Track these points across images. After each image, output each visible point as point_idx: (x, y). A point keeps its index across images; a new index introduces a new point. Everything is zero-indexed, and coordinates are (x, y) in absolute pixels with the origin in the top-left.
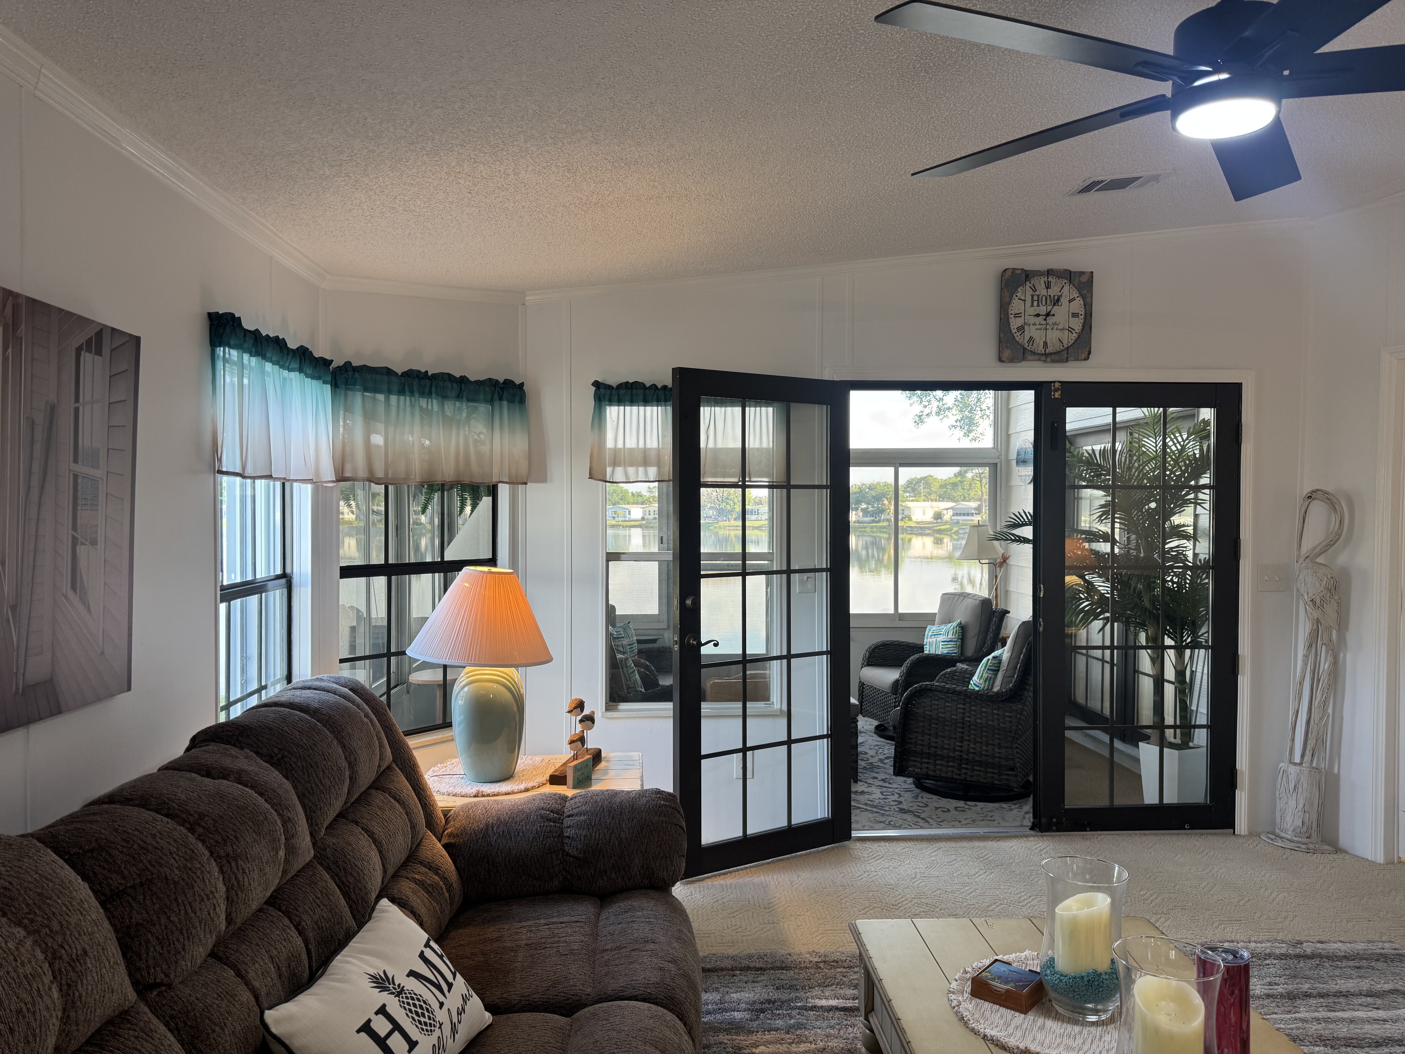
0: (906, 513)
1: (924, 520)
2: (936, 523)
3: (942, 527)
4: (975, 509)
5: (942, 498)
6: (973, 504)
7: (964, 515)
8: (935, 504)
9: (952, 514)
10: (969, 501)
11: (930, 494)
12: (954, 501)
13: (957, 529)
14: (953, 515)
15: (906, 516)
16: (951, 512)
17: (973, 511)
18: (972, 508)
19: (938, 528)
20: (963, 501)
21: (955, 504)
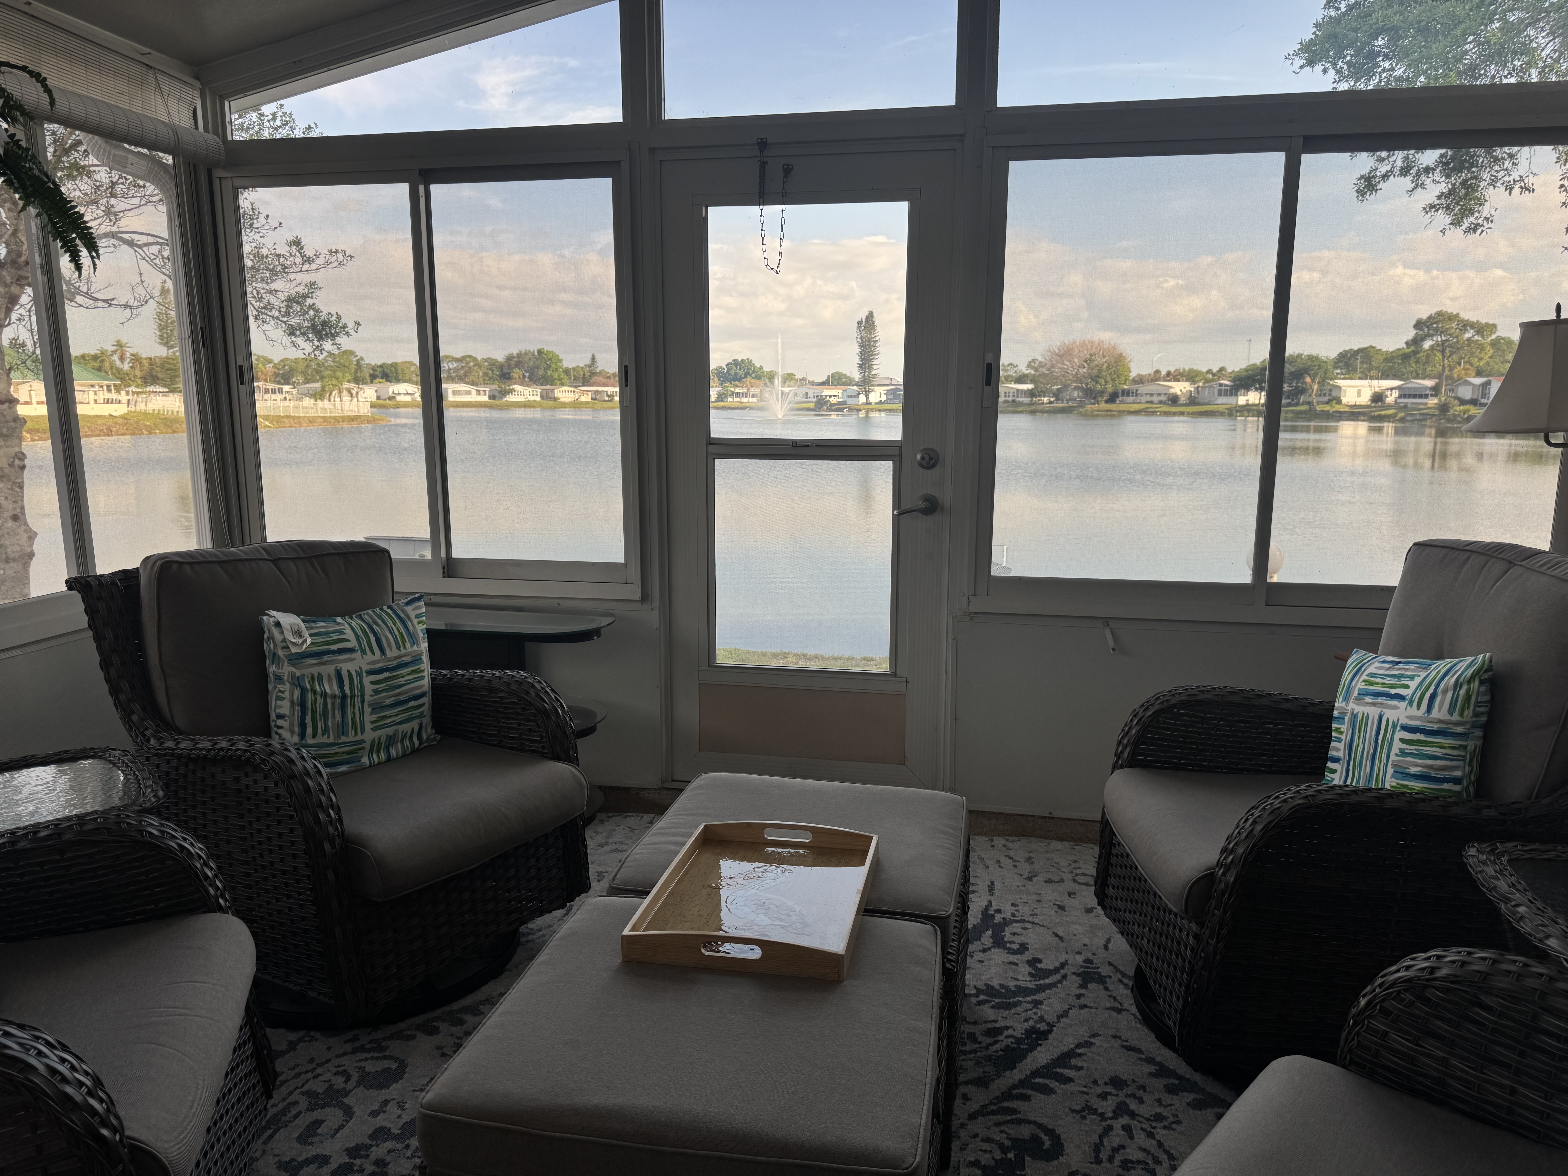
0: (1334, 394)
1: (1358, 403)
2: (1375, 407)
3: (1383, 413)
4: (1432, 389)
5: (1385, 376)
6: (1429, 383)
7: (1415, 396)
8: (1376, 383)
9: (1397, 395)
10: (1424, 378)
11: (1369, 370)
12: (1402, 380)
13: (1403, 414)
14: (1400, 397)
15: (1334, 399)
16: (1396, 394)
17: (1428, 392)
18: (1427, 388)
19: (1376, 413)
20: (1414, 378)
21: (1402, 383)
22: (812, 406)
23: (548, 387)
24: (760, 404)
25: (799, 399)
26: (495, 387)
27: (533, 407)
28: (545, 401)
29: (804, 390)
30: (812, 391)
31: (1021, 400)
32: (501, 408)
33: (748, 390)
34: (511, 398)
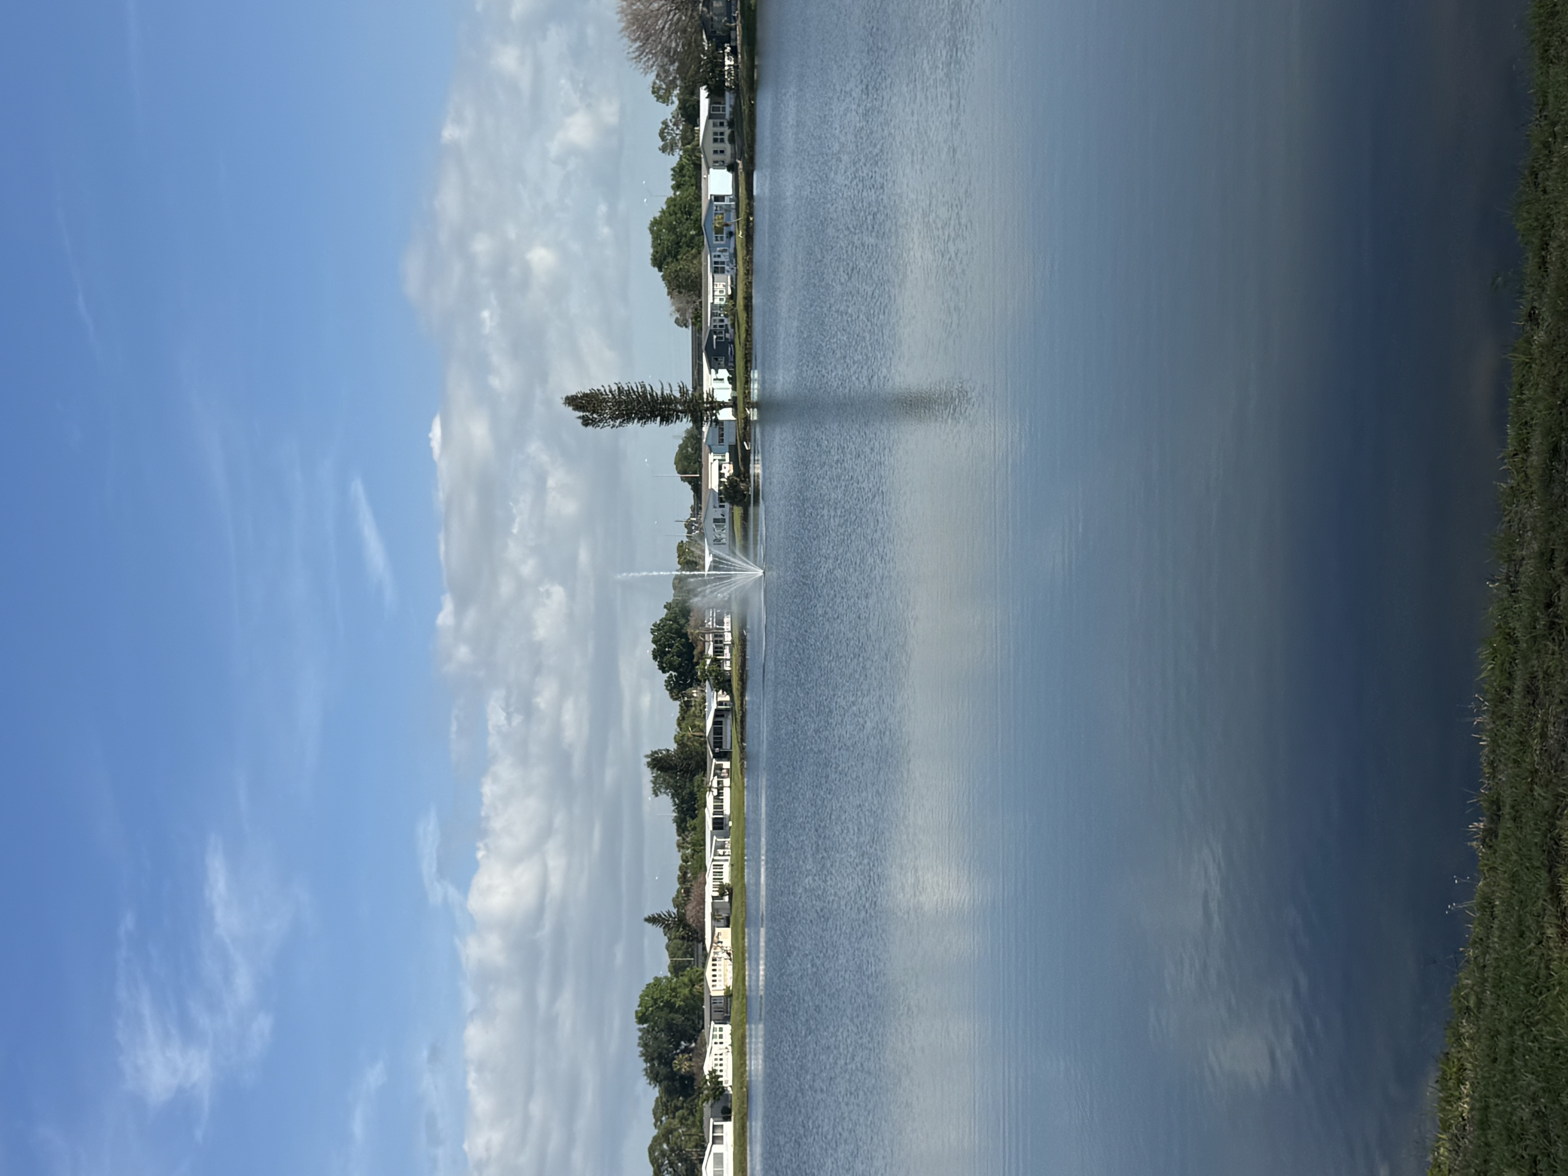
22: (738, 511)
23: (706, 1007)
24: (735, 608)
25: (725, 536)
26: (707, 1108)
27: (743, 1037)
28: (733, 1014)
29: (709, 526)
30: (712, 511)
31: (728, 110)
32: (746, 1098)
33: (709, 631)
34: (727, 1079)
